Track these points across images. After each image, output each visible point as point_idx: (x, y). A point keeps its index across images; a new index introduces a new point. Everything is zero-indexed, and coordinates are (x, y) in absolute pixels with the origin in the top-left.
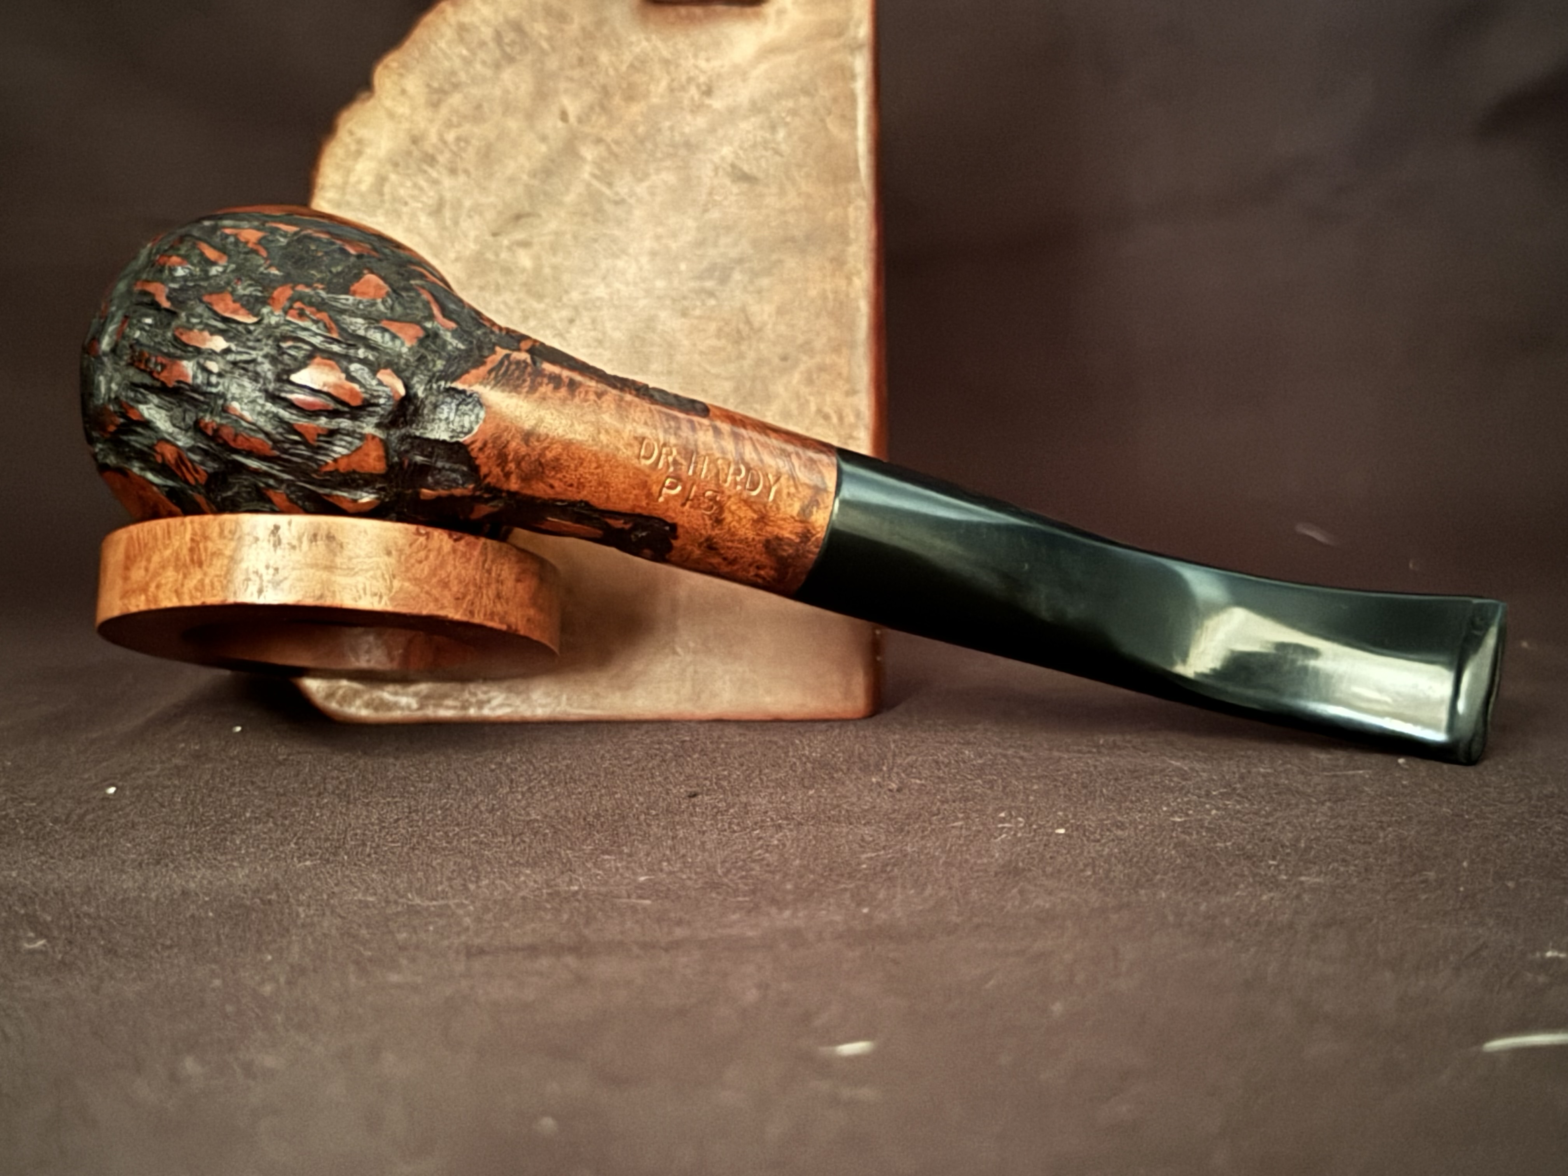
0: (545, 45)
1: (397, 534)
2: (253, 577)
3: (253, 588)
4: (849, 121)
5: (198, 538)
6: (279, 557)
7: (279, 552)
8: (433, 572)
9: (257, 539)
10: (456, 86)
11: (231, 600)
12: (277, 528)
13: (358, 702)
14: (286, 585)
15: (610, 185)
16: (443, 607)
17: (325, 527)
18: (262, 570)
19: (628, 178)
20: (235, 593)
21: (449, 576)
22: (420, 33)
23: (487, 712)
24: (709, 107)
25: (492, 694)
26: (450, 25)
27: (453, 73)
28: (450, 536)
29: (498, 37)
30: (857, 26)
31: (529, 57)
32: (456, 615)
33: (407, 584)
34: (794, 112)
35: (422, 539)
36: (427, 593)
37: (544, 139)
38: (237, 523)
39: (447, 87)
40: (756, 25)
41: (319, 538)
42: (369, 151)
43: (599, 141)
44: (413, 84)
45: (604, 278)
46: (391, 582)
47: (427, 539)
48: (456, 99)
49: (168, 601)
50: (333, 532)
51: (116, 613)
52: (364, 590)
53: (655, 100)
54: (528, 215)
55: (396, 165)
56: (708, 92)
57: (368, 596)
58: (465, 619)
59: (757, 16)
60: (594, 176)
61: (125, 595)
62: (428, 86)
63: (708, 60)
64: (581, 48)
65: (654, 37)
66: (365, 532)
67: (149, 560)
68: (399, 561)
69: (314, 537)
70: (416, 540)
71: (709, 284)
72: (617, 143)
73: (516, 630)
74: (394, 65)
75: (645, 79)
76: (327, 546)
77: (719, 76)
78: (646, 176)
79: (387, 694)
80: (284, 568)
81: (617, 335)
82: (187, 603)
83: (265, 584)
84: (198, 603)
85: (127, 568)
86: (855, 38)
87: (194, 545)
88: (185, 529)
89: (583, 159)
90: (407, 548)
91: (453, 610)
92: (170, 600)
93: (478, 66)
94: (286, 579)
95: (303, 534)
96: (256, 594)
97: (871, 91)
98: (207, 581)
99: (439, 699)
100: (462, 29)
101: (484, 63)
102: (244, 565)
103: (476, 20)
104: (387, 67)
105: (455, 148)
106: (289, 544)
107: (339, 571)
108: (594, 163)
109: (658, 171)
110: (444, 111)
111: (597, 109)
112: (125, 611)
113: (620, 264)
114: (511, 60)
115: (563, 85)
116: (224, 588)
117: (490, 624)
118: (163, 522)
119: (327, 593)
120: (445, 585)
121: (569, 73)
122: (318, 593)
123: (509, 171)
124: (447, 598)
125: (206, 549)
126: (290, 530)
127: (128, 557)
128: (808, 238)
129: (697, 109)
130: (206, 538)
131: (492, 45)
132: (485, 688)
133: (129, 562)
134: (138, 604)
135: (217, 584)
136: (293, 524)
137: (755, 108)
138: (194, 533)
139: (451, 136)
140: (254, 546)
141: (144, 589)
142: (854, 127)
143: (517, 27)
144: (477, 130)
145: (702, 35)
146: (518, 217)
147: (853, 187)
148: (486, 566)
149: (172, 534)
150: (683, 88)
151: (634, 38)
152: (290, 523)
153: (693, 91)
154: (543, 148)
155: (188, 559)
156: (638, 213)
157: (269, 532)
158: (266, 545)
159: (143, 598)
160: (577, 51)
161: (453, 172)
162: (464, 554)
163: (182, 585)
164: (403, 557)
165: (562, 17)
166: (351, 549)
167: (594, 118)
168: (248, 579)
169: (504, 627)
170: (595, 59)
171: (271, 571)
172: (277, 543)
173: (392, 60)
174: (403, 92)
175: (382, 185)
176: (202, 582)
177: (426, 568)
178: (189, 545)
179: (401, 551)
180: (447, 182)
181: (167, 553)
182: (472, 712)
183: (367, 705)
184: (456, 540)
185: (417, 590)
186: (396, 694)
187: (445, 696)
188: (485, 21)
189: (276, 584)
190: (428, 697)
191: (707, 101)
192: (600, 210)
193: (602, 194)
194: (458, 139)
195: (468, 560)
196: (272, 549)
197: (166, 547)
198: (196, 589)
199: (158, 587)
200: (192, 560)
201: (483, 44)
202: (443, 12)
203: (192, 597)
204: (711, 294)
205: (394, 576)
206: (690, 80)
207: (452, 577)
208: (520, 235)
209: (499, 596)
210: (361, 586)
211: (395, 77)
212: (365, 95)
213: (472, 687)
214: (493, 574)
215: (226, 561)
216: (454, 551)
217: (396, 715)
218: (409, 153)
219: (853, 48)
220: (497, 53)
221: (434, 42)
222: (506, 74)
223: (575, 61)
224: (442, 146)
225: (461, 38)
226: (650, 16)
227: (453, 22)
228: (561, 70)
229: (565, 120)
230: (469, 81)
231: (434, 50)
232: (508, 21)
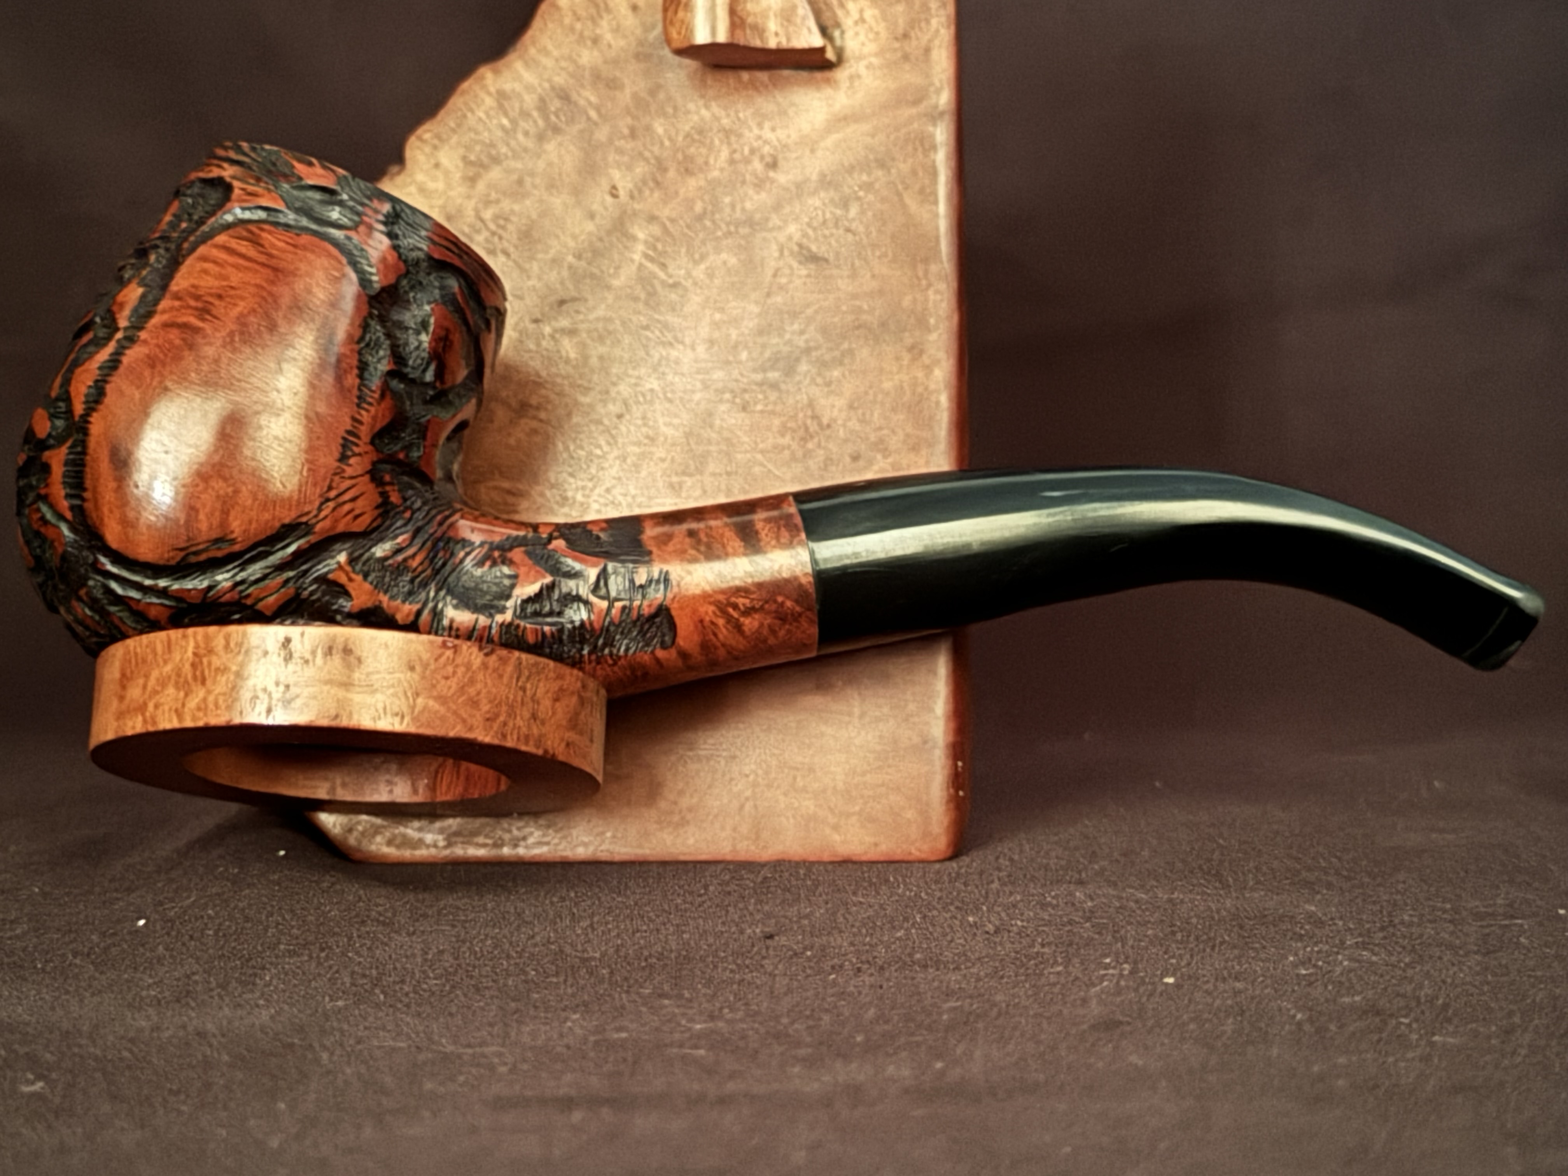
0: (593, 114)
1: (421, 648)
2: (261, 695)
3: (261, 707)
4: (928, 196)
5: (202, 652)
6: (291, 673)
7: (291, 667)
8: (462, 689)
9: (266, 653)
10: (496, 160)
11: (237, 720)
12: (288, 640)
13: (379, 839)
14: (298, 703)
15: (663, 266)
16: (471, 729)
17: (343, 639)
18: (271, 687)
19: (684, 260)
20: (241, 713)
21: (479, 693)
22: (456, 101)
23: (521, 851)
24: (773, 181)
25: (527, 830)
26: (489, 94)
27: (492, 145)
28: (481, 649)
29: (542, 106)
30: (938, 92)
31: (575, 128)
32: (486, 739)
33: (431, 703)
34: (868, 187)
35: (449, 653)
36: (455, 713)
37: (592, 216)
38: (244, 634)
39: (485, 160)
40: (828, 91)
41: (334, 652)
43: (652, 219)
44: (449, 158)
45: (655, 369)
46: (414, 700)
47: (455, 652)
48: (495, 174)
49: (169, 723)
50: (351, 646)
51: (110, 736)
52: (385, 709)
53: (716, 174)
54: (574, 300)
56: (773, 165)
57: (389, 716)
58: (496, 742)
59: (828, 81)
60: (646, 256)
61: (120, 716)
62: (464, 158)
63: (773, 129)
64: (635, 118)
65: (713, 104)
66: (386, 646)
67: (147, 677)
68: (423, 677)
69: (329, 651)
70: (442, 654)
71: (773, 375)
72: (672, 221)
73: (553, 755)
74: (427, 136)
75: (704, 151)
76: (344, 660)
77: (785, 146)
78: (703, 257)
79: (411, 830)
80: (296, 685)
81: (670, 432)
82: (189, 723)
83: (274, 702)
84: (201, 724)
85: (124, 687)
86: (936, 107)
87: (197, 660)
88: (188, 643)
89: (634, 238)
90: (432, 661)
91: (483, 733)
92: (170, 721)
93: (520, 137)
94: (297, 696)
95: (317, 647)
96: (264, 714)
97: (953, 163)
98: (211, 698)
99: (468, 837)
100: (502, 96)
101: (526, 134)
102: (251, 683)
103: (517, 87)
104: (420, 138)
105: (492, 227)
106: (302, 658)
107: (358, 689)
108: (646, 242)
109: (718, 251)
110: (481, 186)
111: (651, 184)
112: (121, 734)
113: (674, 353)
114: (556, 130)
115: (612, 157)
116: (229, 708)
117: (523, 748)
118: (162, 635)
119: (342, 712)
120: (474, 703)
121: (621, 143)
122: (333, 712)
123: (552, 253)
124: (477, 719)
125: (210, 664)
126: (302, 642)
127: (123, 674)
128: (883, 324)
129: (760, 184)
130: (210, 651)
131: (535, 114)
132: (521, 824)
133: (125, 680)
134: (135, 726)
135: (221, 701)
136: (306, 636)
137: (826, 182)
138: (197, 646)
139: (488, 215)
140: (263, 660)
141: (142, 708)
142: (936, 203)
143: (565, 96)
144: (516, 207)
145: (766, 104)
146: (562, 302)
147: (934, 268)
148: (520, 684)
149: (173, 647)
150: (747, 161)
151: (691, 106)
152: (302, 634)
153: (757, 165)
154: (590, 227)
155: (190, 676)
156: (696, 299)
157: (280, 645)
158: (275, 658)
159: (140, 718)
160: (629, 120)
162: (495, 670)
163: (183, 705)
164: (428, 672)
165: (613, 85)
166: (370, 664)
167: (647, 193)
168: (256, 697)
169: (540, 752)
170: (648, 128)
171: (282, 688)
172: (289, 658)
173: (426, 132)
174: (437, 165)
176: (205, 700)
177: (454, 683)
178: (191, 660)
179: (426, 666)
181: (168, 668)
182: (506, 851)
183: (389, 843)
184: (487, 655)
185: (443, 710)
186: (420, 830)
187: (475, 833)
188: (529, 88)
189: (287, 703)
190: (457, 834)
191: (772, 174)
192: (652, 294)
193: (655, 277)
194: (496, 218)
195: (501, 676)
196: (283, 664)
197: (165, 662)
198: (199, 709)
199: (156, 707)
200: (195, 678)
201: (525, 114)
202: (483, 78)
203: (194, 718)
204: (774, 386)
205: (417, 694)
206: (753, 151)
207: (482, 695)
208: (564, 323)
209: (534, 717)
210: (380, 706)
211: (427, 149)
212: (394, 169)
213: (505, 823)
214: (528, 693)
215: (232, 677)
216: (485, 666)
217: (421, 853)
219: (933, 117)
220: (541, 123)
221: (472, 111)
222: (550, 146)
223: (626, 131)
224: (479, 224)
225: (501, 106)
226: (709, 82)
227: (492, 89)
228: (611, 141)
229: (615, 196)
230: (510, 154)
231: (471, 120)
232: (553, 88)
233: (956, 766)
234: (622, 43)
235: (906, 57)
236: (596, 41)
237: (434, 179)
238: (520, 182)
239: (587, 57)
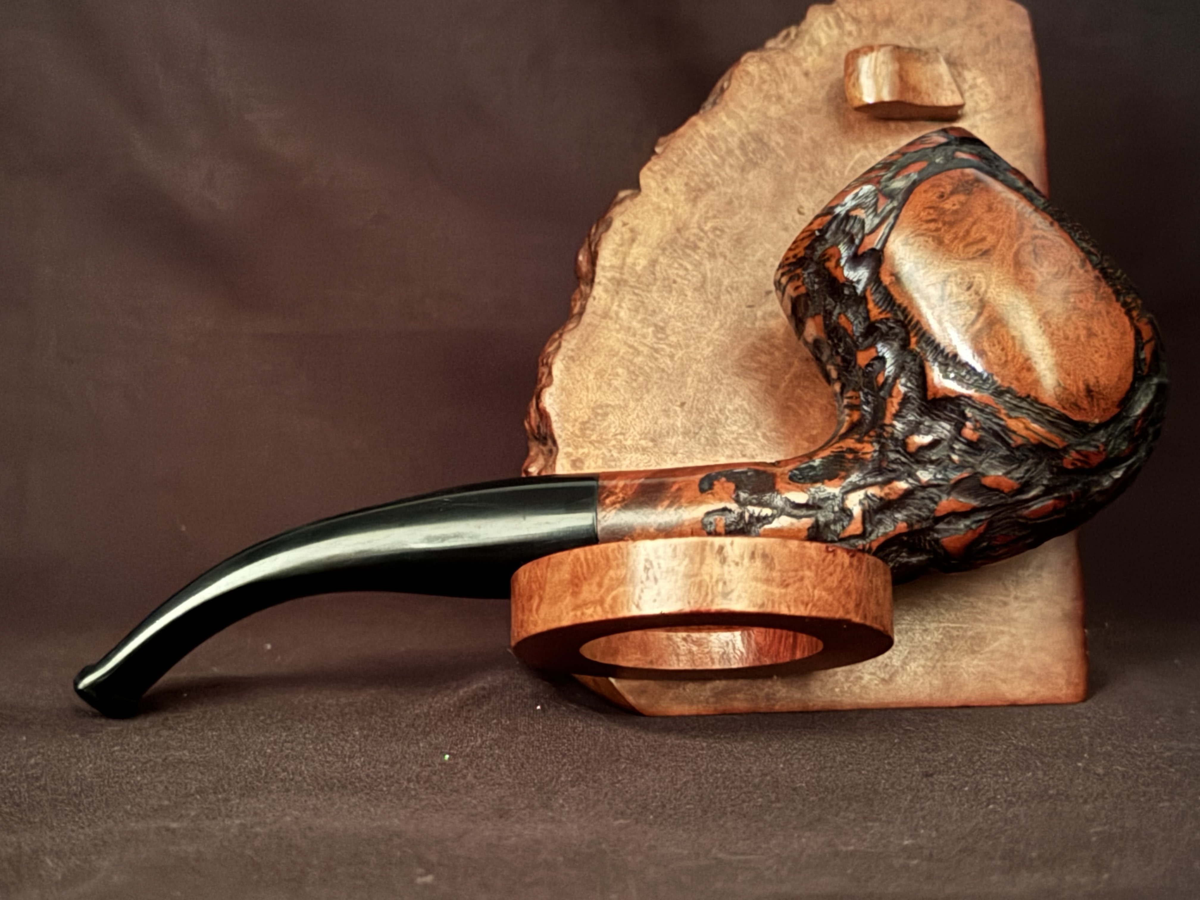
1: (813, 552)
5: (651, 558)
6: (726, 572)
7: (725, 568)
8: (840, 583)
9: (705, 558)
10: (710, 186)
11: (687, 609)
12: (721, 548)
14: (733, 595)
17: (761, 547)
21: (850, 586)
26: (701, 136)
27: (708, 175)
28: (848, 553)
29: (742, 145)
31: (768, 164)
32: (857, 619)
33: (824, 594)
35: (830, 556)
36: (838, 600)
37: (786, 228)
39: (703, 186)
41: (756, 556)
42: (641, 238)
44: (675, 184)
46: (812, 591)
47: (833, 555)
48: (711, 196)
49: (626, 612)
50: (767, 552)
52: (794, 598)
55: (664, 250)
57: (798, 604)
58: (862, 621)
61: (577, 607)
62: (687, 184)
64: (812, 156)
65: (870, 145)
67: (601, 578)
68: (817, 574)
69: (753, 556)
70: (826, 556)
74: (657, 168)
76: (764, 562)
82: (648, 612)
83: (716, 594)
84: (657, 611)
85: (576, 586)
87: (650, 563)
88: (637, 551)
90: (821, 562)
91: (855, 615)
92: (632, 610)
93: (727, 169)
94: (733, 590)
95: (744, 553)
98: (664, 593)
100: (711, 139)
101: (731, 166)
103: (722, 131)
104: (650, 170)
105: (712, 236)
106: (734, 561)
107: (776, 584)
110: (701, 205)
114: (755, 164)
115: (797, 185)
117: (875, 626)
118: (614, 545)
119: (767, 601)
120: (848, 593)
121: (804, 174)
122: (759, 602)
123: (759, 255)
124: (851, 606)
125: (659, 566)
126: (733, 549)
127: (574, 576)
130: (658, 558)
131: (737, 152)
133: (576, 580)
134: (594, 615)
135: (672, 596)
136: (735, 545)
138: (647, 555)
139: (708, 227)
143: (758, 138)
144: (729, 222)
146: (768, 293)
152: (732, 544)
154: (785, 236)
155: (643, 576)
160: (809, 158)
161: (712, 255)
162: (857, 568)
165: (794, 131)
170: (823, 164)
171: (720, 584)
172: (724, 561)
173: (655, 165)
174: (666, 190)
175: (654, 266)
177: (835, 580)
178: (643, 564)
179: (817, 566)
180: (708, 265)
181: (622, 571)
185: (830, 598)
188: (732, 133)
189: (726, 595)
194: (715, 229)
195: (860, 573)
196: (720, 565)
197: (619, 566)
198: (654, 601)
199: (614, 600)
201: (730, 152)
202: (695, 125)
205: (815, 587)
207: (852, 587)
208: (771, 308)
214: (874, 584)
215: (679, 577)
216: (851, 564)
218: (674, 241)
220: (743, 159)
221: (690, 150)
222: (750, 176)
223: (806, 166)
224: (702, 234)
225: (711, 146)
226: (866, 129)
227: (703, 132)
228: (796, 172)
229: (800, 213)
230: (720, 182)
231: (690, 157)
232: (749, 134)
233: (1084, 633)
234: (798, 100)
235: (1009, 113)
236: (780, 98)
237: (665, 200)
238: (730, 202)
239: (774, 110)
